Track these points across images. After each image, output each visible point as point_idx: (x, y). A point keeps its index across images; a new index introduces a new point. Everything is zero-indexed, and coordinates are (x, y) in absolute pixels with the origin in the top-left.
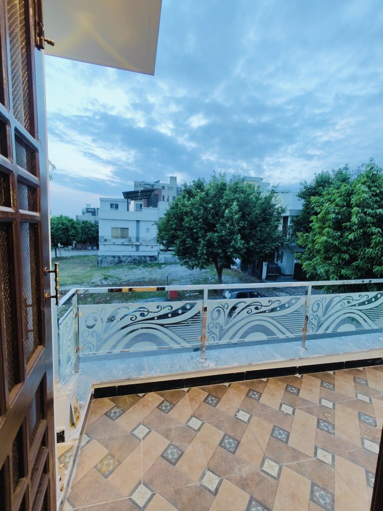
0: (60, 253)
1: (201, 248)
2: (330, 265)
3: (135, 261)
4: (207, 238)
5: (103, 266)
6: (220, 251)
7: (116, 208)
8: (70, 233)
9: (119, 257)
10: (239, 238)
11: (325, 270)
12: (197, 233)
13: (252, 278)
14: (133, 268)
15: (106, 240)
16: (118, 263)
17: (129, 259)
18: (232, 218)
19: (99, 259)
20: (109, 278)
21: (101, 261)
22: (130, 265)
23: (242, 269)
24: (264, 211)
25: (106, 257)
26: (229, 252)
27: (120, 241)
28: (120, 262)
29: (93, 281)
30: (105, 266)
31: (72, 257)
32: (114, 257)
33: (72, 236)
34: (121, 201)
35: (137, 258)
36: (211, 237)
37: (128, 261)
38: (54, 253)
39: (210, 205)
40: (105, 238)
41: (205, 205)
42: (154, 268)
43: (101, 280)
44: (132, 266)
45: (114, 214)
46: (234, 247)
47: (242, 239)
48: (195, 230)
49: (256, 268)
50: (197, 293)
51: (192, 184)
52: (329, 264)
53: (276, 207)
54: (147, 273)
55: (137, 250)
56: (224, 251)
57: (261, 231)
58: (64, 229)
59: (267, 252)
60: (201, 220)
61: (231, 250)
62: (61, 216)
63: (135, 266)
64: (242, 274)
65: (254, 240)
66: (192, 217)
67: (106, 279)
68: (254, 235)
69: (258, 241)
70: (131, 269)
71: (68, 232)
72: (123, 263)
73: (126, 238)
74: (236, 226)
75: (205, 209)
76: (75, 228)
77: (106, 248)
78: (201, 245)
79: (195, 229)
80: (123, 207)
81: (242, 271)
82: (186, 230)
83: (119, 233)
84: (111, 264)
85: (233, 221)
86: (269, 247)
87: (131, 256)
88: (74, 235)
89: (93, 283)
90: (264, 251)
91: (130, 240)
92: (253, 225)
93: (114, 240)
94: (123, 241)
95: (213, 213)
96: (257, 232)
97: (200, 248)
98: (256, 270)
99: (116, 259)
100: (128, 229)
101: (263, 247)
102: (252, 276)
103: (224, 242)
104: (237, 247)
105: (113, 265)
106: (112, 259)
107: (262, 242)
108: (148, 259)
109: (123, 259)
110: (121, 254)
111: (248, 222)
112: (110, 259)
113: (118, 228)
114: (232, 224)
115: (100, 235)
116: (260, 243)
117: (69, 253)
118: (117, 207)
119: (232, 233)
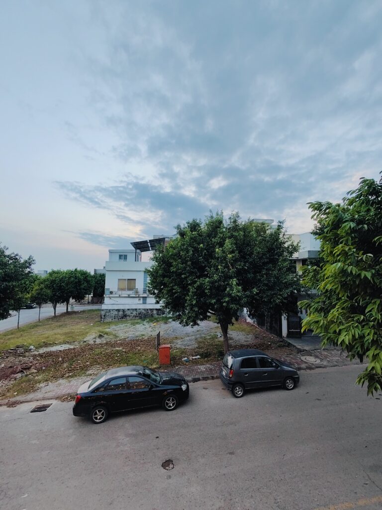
0: (72, 308)
1: (191, 299)
2: (363, 324)
3: (140, 315)
4: (195, 285)
5: (106, 321)
6: (213, 301)
7: (124, 259)
8: (82, 287)
9: (124, 311)
10: (234, 283)
11: (354, 336)
12: (186, 278)
13: (270, 336)
14: (137, 323)
15: (111, 293)
16: (122, 318)
17: (135, 313)
18: (225, 258)
19: (103, 313)
20: (105, 336)
21: (104, 316)
22: (135, 319)
23: (258, 324)
24: (271, 250)
25: (110, 311)
26: (225, 302)
27: (126, 293)
28: (125, 316)
29: (85, 340)
30: (108, 321)
31: (84, 312)
32: (118, 310)
33: (84, 289)
34: (131, 252)
35: (143, 311)
36: (201, 284)
37: (133, 315)
38: (66, 308)
39: (202, 245)
40: (111, 290)
41: (196, 245)
42: (159, 323)
43: (95, 338)
44: (136, 321)
45: (123, 265)
46: (229, 295)
47: (238, 284)
48: (183, 276)
49: (274, 322)
50: (198, 357)
51: (186, 225)
52: (360, 323)
53: (286, 245)
54: (150, 329)
55: (144, 303)
56: (219, 302)
57: (266, 274)
58: (76, 283)
59: (278, 301)
60: (189, 263)
61: (227, 299)
62: (76, 270)
63: (139, 321)
64: (259, 329)
65: (259, 287)
66: (179, 260)
67: (100, 336)
68: (260, 280)
69: (266, 288)
70: (133, 324)
71: (80, 285)
72: (128, 317)
73: (132, 290)
74: (231, 267)
75: (196, 250)
76: (88, 282)
77: (111, 301)
78: (190, 294)
79: (183, 274)
80: (131, 257)
81: (258, 325)
82: (174, 277)
83: (126, 284)
84: (114, 318)
85: (227, 262)
86: (280, 295)
87: (136, 309)
88: (86, 288)
89: (85, 342)
90: (274, 301)
91: (137, 292)
92: (256, 268)
93: (120, 292)
94: (130, 292)
95: (205, 254)
96: (263, 276)
97: (188, 298)
98: (274, 325)
99: (121, 313)
100: (135, 280)
101: (272, 296)
102: (271, 333)
103: (218, 290)
104: (233, 295)
105: (117, 320)
106: (116, 313)
107: (271, 288)
108: (155, 312)
109: (128, 313)
110: (126, 307)
111: (251, 263)
112: (114, 313)
113: (125, 280)
114: (227, 267)
115: (106, 287)
116: (267, 290)
117: (82, 307)
118: (125, 257)
119: (227, 277)
